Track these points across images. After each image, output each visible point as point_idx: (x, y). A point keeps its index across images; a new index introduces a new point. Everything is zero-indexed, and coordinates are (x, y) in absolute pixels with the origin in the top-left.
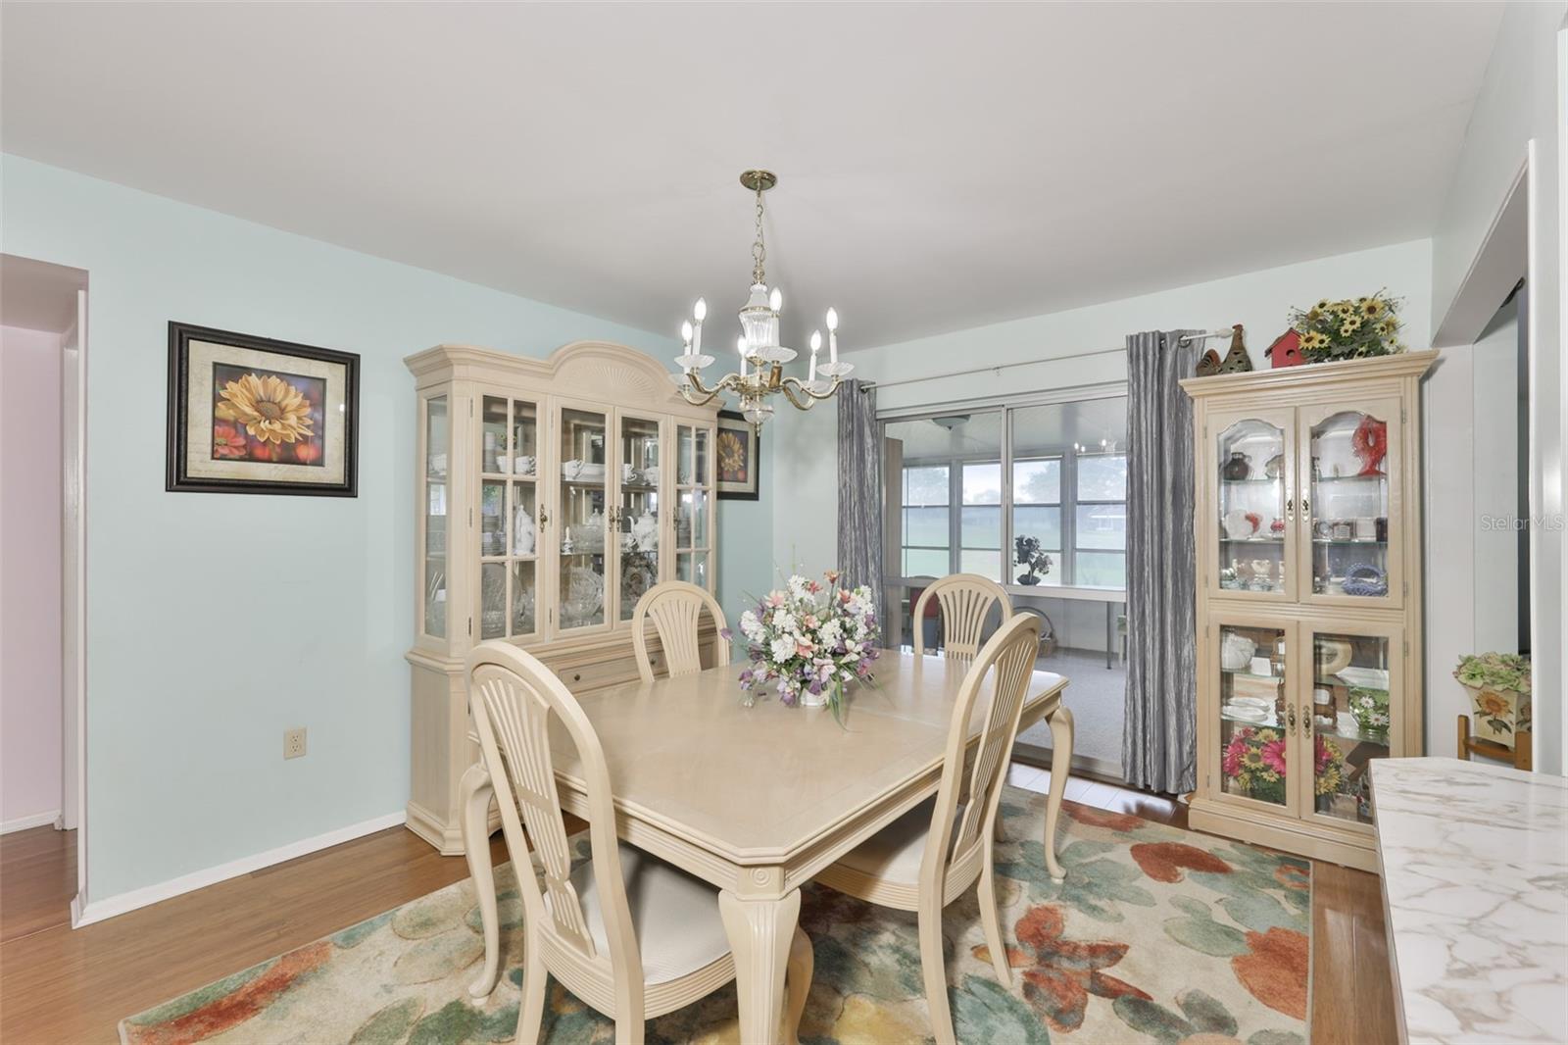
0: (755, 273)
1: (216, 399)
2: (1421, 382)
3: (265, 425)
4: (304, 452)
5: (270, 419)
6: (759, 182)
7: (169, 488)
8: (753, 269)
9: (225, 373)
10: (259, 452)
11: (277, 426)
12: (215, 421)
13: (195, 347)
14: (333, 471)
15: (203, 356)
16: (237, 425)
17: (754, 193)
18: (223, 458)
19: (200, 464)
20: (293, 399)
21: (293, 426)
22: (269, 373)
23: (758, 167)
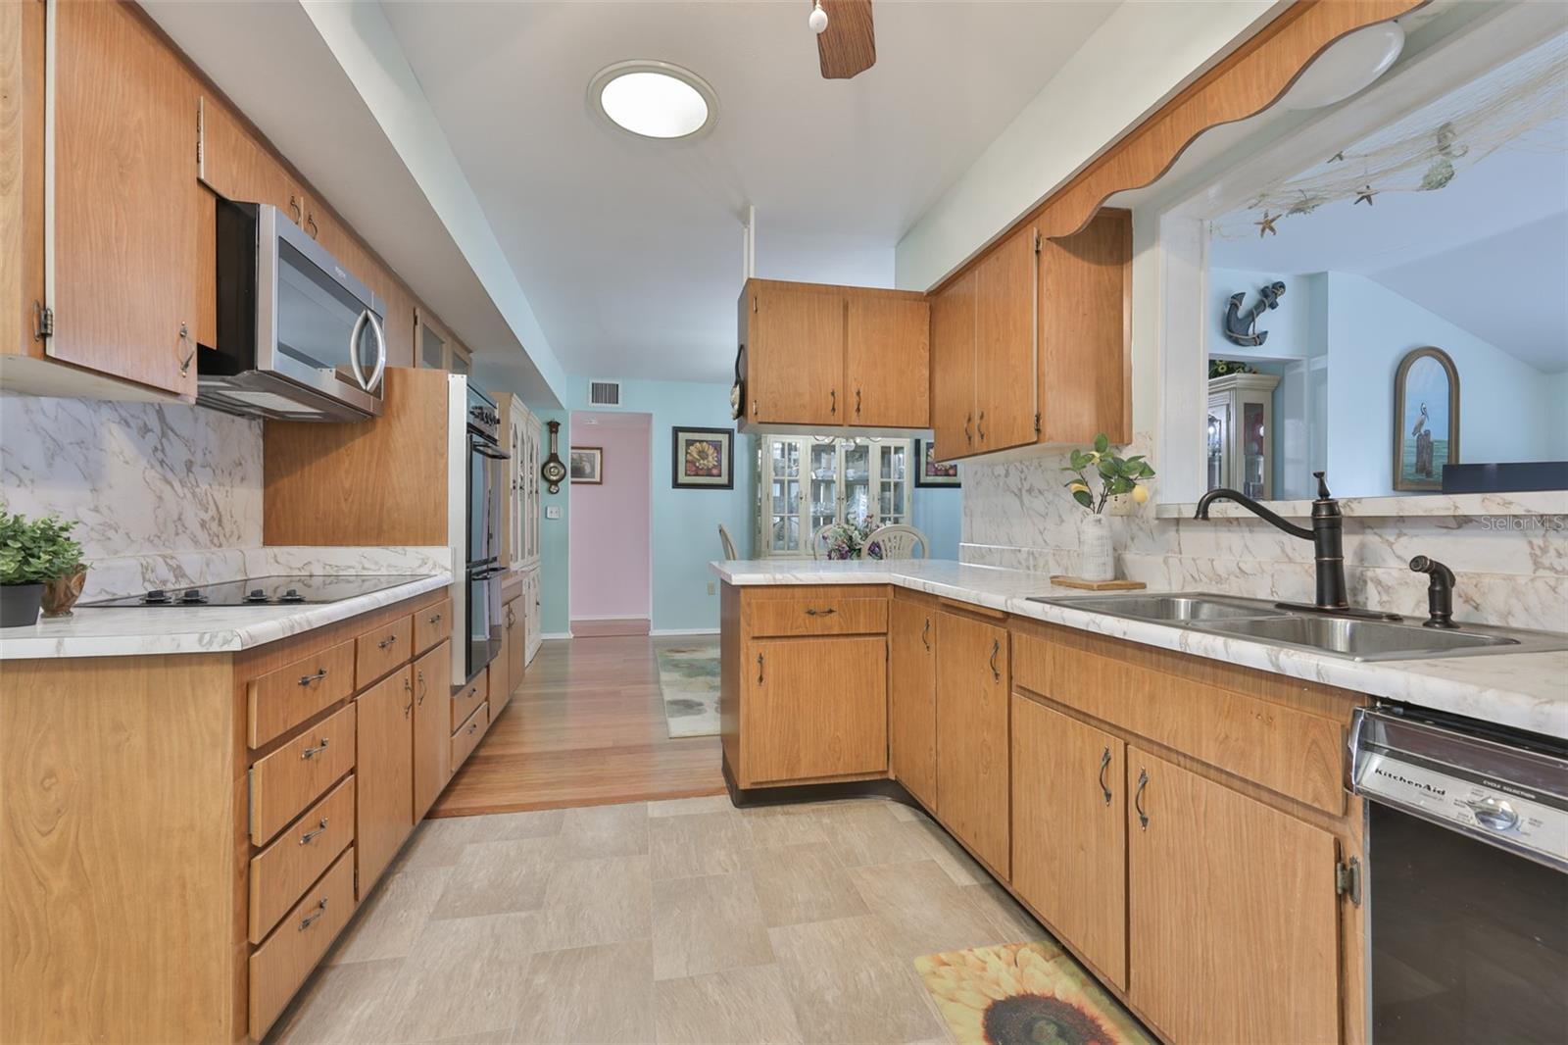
1: (687, 453)
2: (1273, 393)
3: (702, 461)
4: (715, 471)
5: (703, 459)
7: (673, 487)
9: (690, 443)
10: (700, 472)
11: (705, 462)
12: (687, 461)
13: (680, 434)
14: (724, 480)
15: (682, 436)
16: (693, 462)
18: (689, 475)
19: (682, 479)
20: (711, 451)
21: (711, 461)
22: (703, 441)
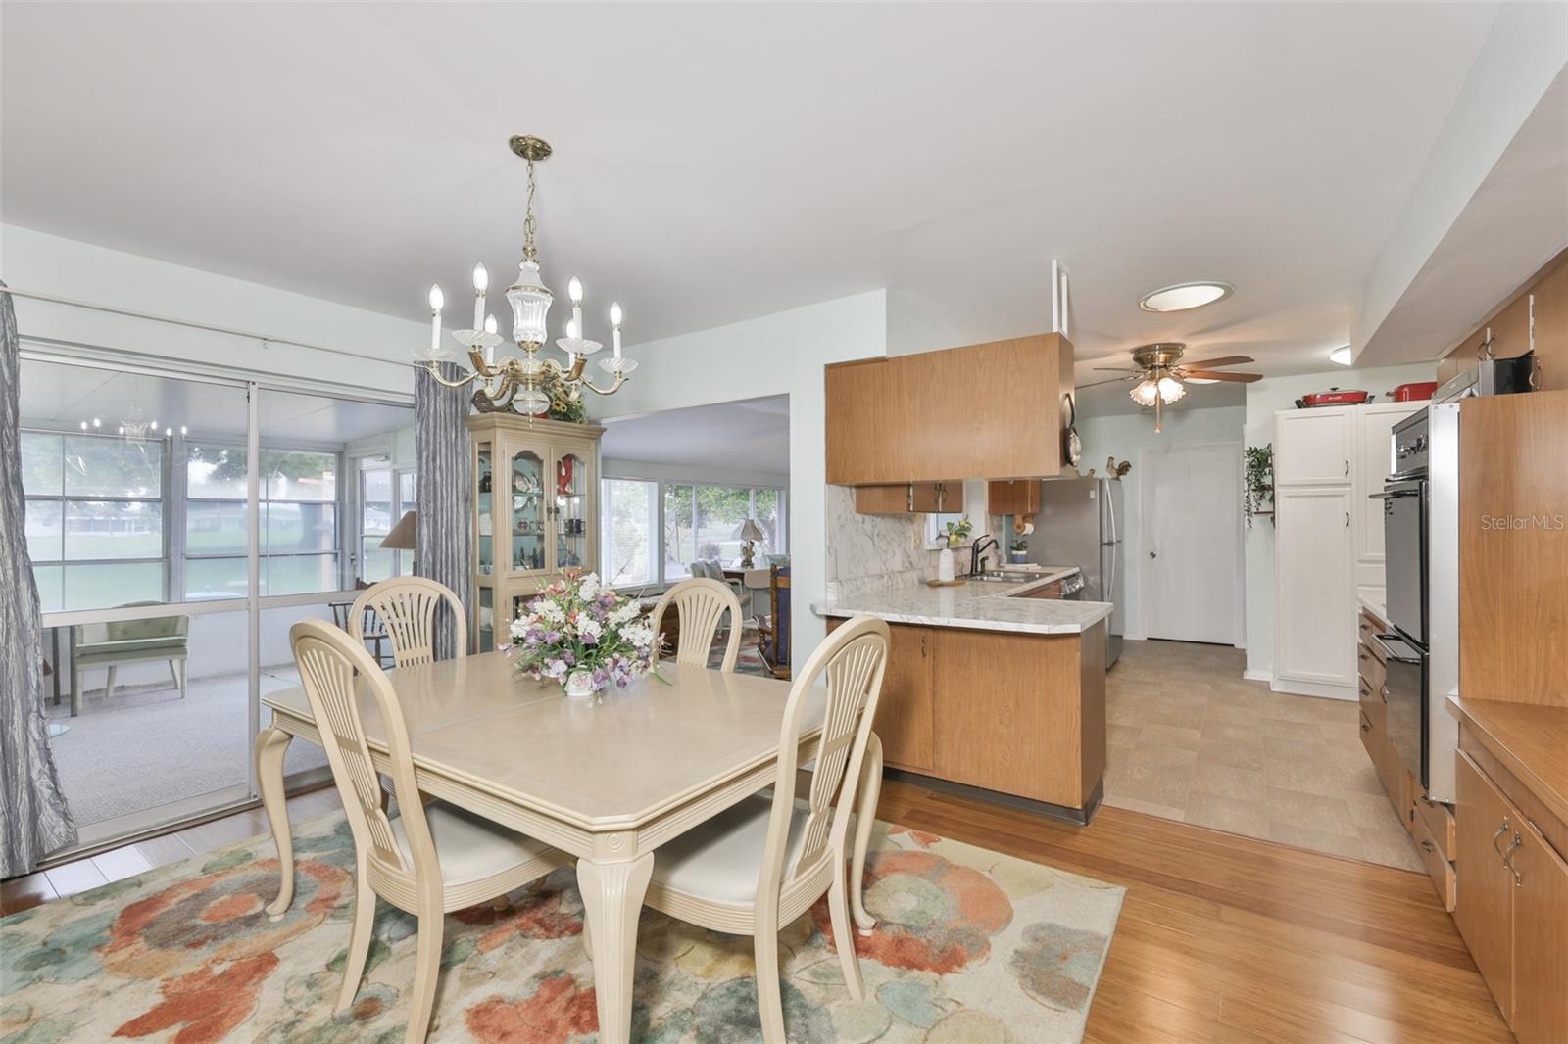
0: (525, 249)
6: (532, 150)
8: (524, 244)
17: (526, 162)
23: (528, 131)
